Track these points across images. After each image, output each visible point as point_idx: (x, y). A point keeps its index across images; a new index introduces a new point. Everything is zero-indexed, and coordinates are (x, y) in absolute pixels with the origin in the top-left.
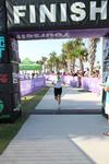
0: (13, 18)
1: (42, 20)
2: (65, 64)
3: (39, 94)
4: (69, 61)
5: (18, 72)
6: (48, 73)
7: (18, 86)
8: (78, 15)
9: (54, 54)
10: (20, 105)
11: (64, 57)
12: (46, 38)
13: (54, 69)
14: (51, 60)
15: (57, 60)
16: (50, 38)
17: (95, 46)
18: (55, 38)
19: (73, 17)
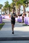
2: (14, 9)
4: (16, 7)
6: (4, 15)
11: (14, 5)
13: (8, 12)
14: (6, 6)
15: (9, 7)
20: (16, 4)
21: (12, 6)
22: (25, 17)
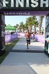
0: (2, 4)
1: (17, 6)
2: (27, 28)
3: (14, 42)
4: (29, 27)
5: (4, 31)
6: (19, 32)
7: (4, 38)
8: (35, 4)
9: (22, 23)
10: (4, 47)
11: (27, 25)
12: (18, 15)
13: (22, 30)
14: (21, 26)
15: (24, 26)
16: (20, 15)
17: (42, 20)
18: (23, 15)
19: (32, 5)
20: (29, 24)
21: (25, 26)
22: (35, 35)
